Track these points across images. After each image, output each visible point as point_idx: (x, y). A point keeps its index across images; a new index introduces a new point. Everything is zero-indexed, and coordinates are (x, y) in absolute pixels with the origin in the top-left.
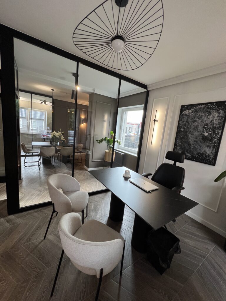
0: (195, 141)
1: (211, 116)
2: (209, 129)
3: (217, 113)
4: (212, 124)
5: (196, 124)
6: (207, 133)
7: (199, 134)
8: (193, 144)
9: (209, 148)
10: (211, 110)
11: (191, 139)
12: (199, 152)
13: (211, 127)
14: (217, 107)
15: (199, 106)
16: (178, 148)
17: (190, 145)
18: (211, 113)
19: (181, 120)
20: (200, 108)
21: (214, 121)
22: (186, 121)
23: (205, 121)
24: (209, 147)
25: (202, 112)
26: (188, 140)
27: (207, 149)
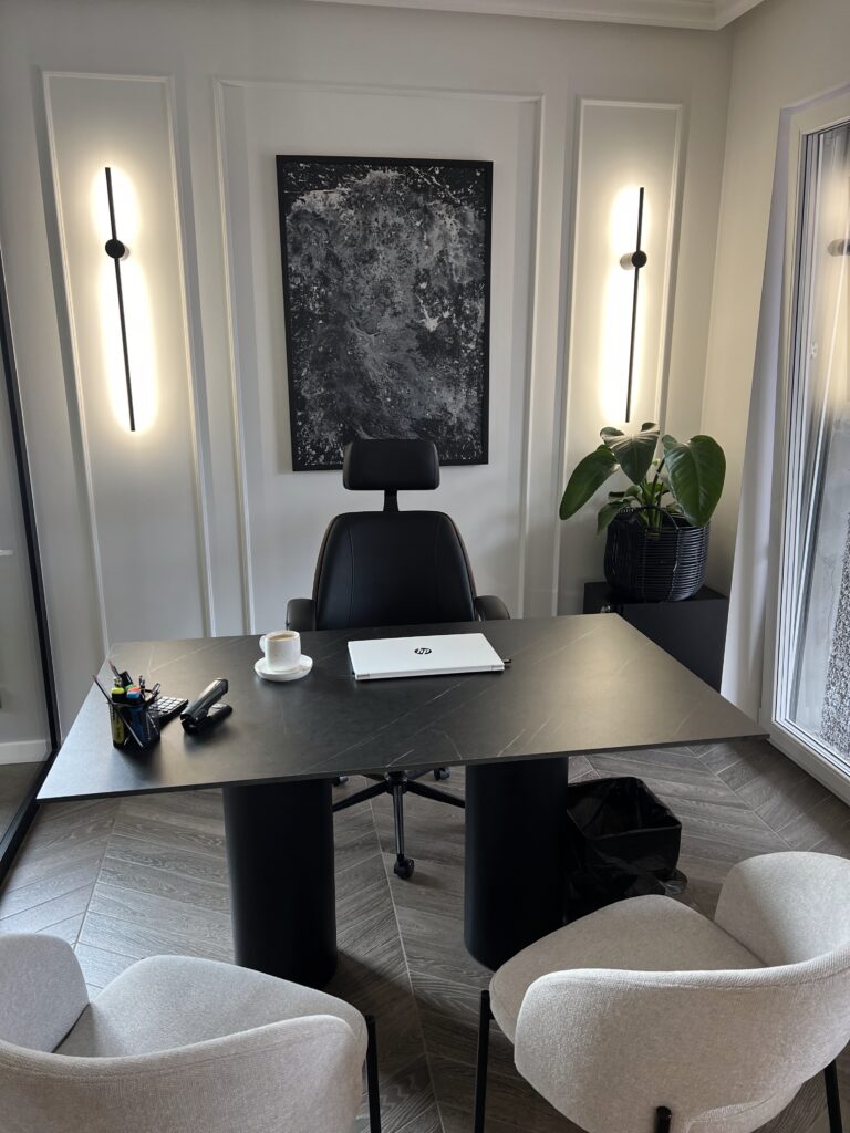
0: (391, 365)
1: (436, 232)
2: (440, 298)
3: (456, 217)
4: (444, 273)
5: (378, 271)
6: (432, 316)
7: (402, 325)
8: (387, 383)
9: (453, 389)
10: (427, 199)
11: (372, 352)
12: (418, 414)
13: (446, 288)
14: (451, 190)
15: (375, 175)
16: (317, 416)
17: (375, 387)
18: (431, 217)
19: (297, 250)
20: (382, 185)
21: (451, 260)
22: (323, 253)
23: (413, 255)
24: (452, 382)
25: (396, 210)
26: (359, 366)
27: (447, 396)
